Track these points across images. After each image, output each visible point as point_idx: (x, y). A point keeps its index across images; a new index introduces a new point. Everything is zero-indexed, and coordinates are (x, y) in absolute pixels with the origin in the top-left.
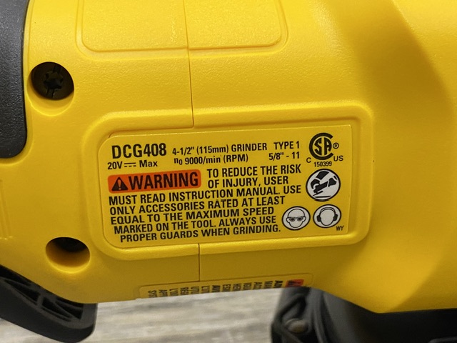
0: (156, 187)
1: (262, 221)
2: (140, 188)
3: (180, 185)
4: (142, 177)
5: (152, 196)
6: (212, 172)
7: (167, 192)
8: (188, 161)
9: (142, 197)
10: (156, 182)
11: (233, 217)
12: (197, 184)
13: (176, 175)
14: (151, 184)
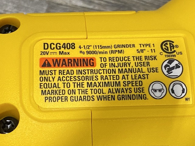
0: (69, 66)
1: (136, 91)
2: (59, 66)
3: (83, 66)
4: (60, 60)
5: (66, 71)
6: (102, 59)
7: (75, 69)
8: (88, 53)
9: (60, 72)
10: (69, 63)
11: (117, 87)
12: (93, 65)
13: (80, 59)
14: (65, 64)
